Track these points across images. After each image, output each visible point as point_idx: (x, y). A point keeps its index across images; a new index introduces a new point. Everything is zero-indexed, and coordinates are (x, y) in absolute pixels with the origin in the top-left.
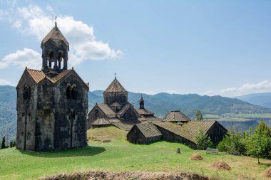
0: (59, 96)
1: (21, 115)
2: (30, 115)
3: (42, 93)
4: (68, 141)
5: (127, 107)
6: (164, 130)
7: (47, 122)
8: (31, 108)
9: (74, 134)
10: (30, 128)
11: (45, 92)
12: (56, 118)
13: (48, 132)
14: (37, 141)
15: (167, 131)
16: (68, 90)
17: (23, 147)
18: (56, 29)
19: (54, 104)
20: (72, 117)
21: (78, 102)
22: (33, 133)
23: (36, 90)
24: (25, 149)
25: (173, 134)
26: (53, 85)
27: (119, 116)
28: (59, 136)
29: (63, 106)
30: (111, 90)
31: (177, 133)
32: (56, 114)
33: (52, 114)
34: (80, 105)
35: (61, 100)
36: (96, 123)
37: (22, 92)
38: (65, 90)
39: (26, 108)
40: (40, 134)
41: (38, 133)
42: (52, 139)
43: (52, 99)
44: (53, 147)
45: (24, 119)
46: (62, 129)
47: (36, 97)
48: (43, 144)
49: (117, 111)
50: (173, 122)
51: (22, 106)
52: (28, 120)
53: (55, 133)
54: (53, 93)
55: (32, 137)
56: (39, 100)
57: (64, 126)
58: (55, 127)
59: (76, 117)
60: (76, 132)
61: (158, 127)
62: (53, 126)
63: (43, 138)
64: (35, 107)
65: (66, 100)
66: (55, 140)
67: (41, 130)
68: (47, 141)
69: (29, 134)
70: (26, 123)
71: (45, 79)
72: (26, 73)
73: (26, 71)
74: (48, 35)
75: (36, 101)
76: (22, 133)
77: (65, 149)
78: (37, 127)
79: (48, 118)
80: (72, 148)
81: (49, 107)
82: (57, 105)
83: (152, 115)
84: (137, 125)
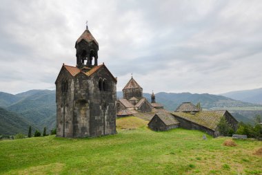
0: (93, 88)
1: (60, 107)
2: (67, 105)
3: (78, 86)
4: (101, 128)
6: (181, 118)
7: (82, 112)
8: (68, 99)
9: (106, 122)
10: (68, 116)
11: (81, 84)
12: (91, 108)
13: (83, 121)
14: (75, 129)
15: (184, 119)
16: (100, 83)
17: (62, 134)
18: (87, 31)
19: (89, 94)
20: (105, 107)
21: (109, 93)
22: (71, 122)
23: (73, 83)
24: (64, 136)
25: (190, 122)
26: (87, 78)
27: (137, 109)
28: (94, 124)
29: (96, 97)
30: (129, 87)
31: (193, 121)
32: (91, 104)
33: (87, 104)
34: (111, 96)
35: (95, 91)
36: (120, 113)
37: (60, 86)
38: (98, 83)
39: (64, 100)
40: (77, 122)
41: (75, 122)
42: (88, 127)
43: (87, 91)
44: (89, 134)
45: (62, 109)
46: (96, 118)
47: (73, 89)
48: (80, 132)
49: (135, 104)
50: (186, 112)
51: (61, 98)
52: (66, 110)
53: (90, 122)
54: (88, 85)
55: (70, 125)
56: (76, 91)
57: (98, 115)
58: (90, 116)
59: (108, 107)
60: (108, 120)
61: (175, 116)
62: (88, 115)
63: (80, 126)
64: (72, 98)
65: (99, 92)
66: (90, 128)
67: (78, 119)
68: (84, 129)
69: (67, 122)
70: (64, 113)
71: (81, 73)
72: (64, 69)
73: (63, 67)
74: (81, 37)
75: (73, 92)
76: (61, 122)
77: (100, 136)
78: (75, 116)
79: (83, 108)
80: (105, 135)
81: (84, 98)
82: (92, 96)
83: (162, 108)
84: (157, 114)
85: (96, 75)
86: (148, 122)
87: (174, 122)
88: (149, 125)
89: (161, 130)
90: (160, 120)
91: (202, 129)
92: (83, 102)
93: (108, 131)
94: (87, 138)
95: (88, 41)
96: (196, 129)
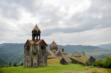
0: (39, 49)
1: (26, 55)
2: (29, 55)
4: (42, 64)
5: (58, 51)
7: (35, 57)
8: (30, 53)
9: (43, 61)
10: (29, 59)
11: (35, 47)
12: (38, 56)
13: (35, 61)
14: (32, 64)
15: (74, 60)
16: (41, 46)
17: (27, 66)
18: (37, 26)
19: (37, 51)
22: (30, 61)
23: (31, 47)
26: (37, 45)
27: (55, 55)
29: (40, 52)
30: (52, 45)
31: (78, 60)
32: (38, 55)
33: (37, 55)
34: (45, 51)
35: (39, 50)
36: (48, 57)
37: (26, 47)
38: (40, 47)
39: (28, 53)
40: (33, 61)
41: (32, 61)
42: (37, 63)
43: (37, 50)
44: (37, 66)
45: (27, 56)
46: (40, 60)
47: (31, 49)
48: (34, 65)
49: (55, 53)
50: (76, 56)
51: (26, 52)
53: (38, 61)
54: (37, 48)
56: (33, 50)
57: (41, 59)
59: (44, 56)
60: (44, 61)
61: (71, 58)
62: (37, 59)
63: (34, 63)
64: (31, 53)
65: (41, 50)
66: (38, 63)
67: (33, 60)
68: (35, 64)
69: (29, 61)
70: (28, 58)
71: (35, 43)
72: (28, 41)
74: (34, 28)
75: (31, 50)
76: (27, 61)
77: (41, 66)
78: (32, 59)
80: (43, 66)
81: (36, 53)
83: (67, 54)
84: (64, 58)
85: (40, 44)
86: (60, 61)
87: (70, 61)
88: (60, 62)
89: (65, 64)
90: (64, 60)
92: (35, 54)
94: (36, 67)
95: (37, 30)
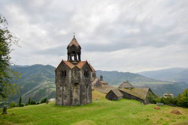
0: (82, 76)
1: (59, 86)
2: (66, 86)
3: (74, 74)
4: (85, 100)
5: (96, 80)
6: (125, 93)
7: (75, 90)
8: (66, 82)
9: (88, 96)
10: (66, 93)
11: (76, 74)
12: (81, 88)
13: (75, 95)
14: (71, 100)
15: (127, 93)
16: (85, 72)
17: (61, 103)
20: (87, 87)
21: (89, 78)
22: (69, 96)
23: (70, 72)
24: (63, 104)
25: (130, 95)
26: (79, 70)
27: (93, 85)
28: (82, 97)
29: (83, 81)
32: (81, 86)
33: (78, 85)
34: (90, 80)
37: (59, 73)
39: (63, 82)
40: (72, 96)
42: (79, 99)
43: (79, 77)
44: (79, 103)
45: (61, 88)
46: (83, 94)
47: (70, 76)
48: (74, 102)
50: (126, 88)
51: (60, 81)
52: (64, 88)
53: (80, 96)
54: (79, 74)
55: (68, 98)
56: (72, 78)
57: (84, 92)
62: (79, 92)
63: (74, 98)
64: (70, 81)
65: (84, 78)
67: (73, 94)
68: (76, 100)
69: (66, 96)
70: (63, 90)
71: (76, 66)
72: (63, 62)
74: (71, 42)
75: (70, 78)
76: (60, 96)
78: (71, 93)
79: (75, 87)
80: (87, 104)
81: (77, 82)
82: (81, 81)
83: (107, 84)
84: (112, 90)
85: (83, 68)
88: (106, 96)
90: (113, 94)
91: (138, 99)
92: (76, 84)
93: (88, 101)
94: (78, 106)
95: (77, 46)
96: (134, 99)
